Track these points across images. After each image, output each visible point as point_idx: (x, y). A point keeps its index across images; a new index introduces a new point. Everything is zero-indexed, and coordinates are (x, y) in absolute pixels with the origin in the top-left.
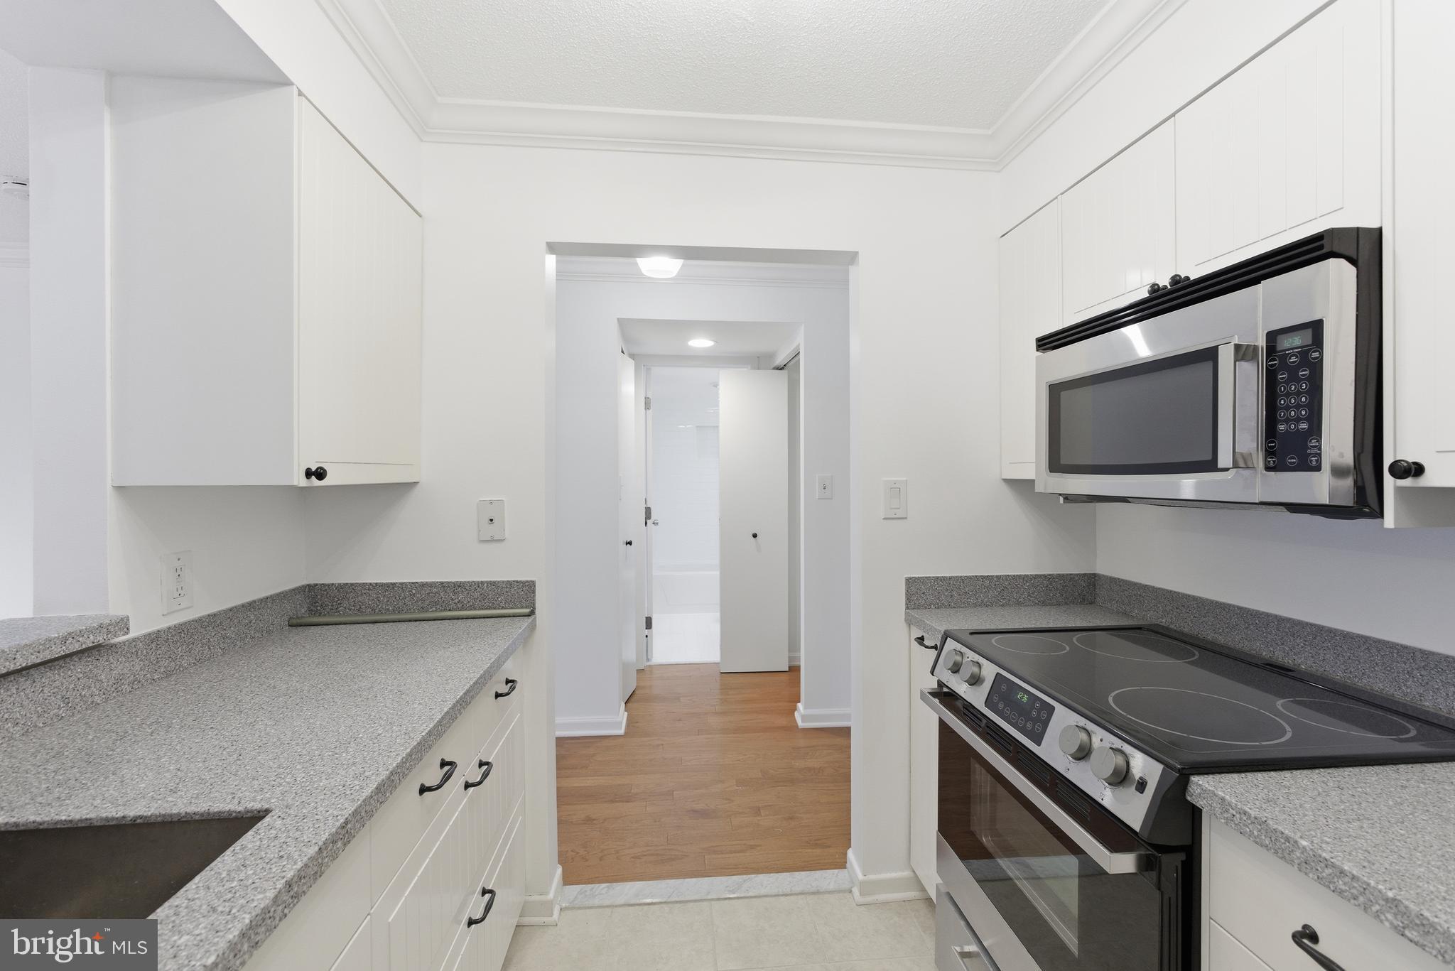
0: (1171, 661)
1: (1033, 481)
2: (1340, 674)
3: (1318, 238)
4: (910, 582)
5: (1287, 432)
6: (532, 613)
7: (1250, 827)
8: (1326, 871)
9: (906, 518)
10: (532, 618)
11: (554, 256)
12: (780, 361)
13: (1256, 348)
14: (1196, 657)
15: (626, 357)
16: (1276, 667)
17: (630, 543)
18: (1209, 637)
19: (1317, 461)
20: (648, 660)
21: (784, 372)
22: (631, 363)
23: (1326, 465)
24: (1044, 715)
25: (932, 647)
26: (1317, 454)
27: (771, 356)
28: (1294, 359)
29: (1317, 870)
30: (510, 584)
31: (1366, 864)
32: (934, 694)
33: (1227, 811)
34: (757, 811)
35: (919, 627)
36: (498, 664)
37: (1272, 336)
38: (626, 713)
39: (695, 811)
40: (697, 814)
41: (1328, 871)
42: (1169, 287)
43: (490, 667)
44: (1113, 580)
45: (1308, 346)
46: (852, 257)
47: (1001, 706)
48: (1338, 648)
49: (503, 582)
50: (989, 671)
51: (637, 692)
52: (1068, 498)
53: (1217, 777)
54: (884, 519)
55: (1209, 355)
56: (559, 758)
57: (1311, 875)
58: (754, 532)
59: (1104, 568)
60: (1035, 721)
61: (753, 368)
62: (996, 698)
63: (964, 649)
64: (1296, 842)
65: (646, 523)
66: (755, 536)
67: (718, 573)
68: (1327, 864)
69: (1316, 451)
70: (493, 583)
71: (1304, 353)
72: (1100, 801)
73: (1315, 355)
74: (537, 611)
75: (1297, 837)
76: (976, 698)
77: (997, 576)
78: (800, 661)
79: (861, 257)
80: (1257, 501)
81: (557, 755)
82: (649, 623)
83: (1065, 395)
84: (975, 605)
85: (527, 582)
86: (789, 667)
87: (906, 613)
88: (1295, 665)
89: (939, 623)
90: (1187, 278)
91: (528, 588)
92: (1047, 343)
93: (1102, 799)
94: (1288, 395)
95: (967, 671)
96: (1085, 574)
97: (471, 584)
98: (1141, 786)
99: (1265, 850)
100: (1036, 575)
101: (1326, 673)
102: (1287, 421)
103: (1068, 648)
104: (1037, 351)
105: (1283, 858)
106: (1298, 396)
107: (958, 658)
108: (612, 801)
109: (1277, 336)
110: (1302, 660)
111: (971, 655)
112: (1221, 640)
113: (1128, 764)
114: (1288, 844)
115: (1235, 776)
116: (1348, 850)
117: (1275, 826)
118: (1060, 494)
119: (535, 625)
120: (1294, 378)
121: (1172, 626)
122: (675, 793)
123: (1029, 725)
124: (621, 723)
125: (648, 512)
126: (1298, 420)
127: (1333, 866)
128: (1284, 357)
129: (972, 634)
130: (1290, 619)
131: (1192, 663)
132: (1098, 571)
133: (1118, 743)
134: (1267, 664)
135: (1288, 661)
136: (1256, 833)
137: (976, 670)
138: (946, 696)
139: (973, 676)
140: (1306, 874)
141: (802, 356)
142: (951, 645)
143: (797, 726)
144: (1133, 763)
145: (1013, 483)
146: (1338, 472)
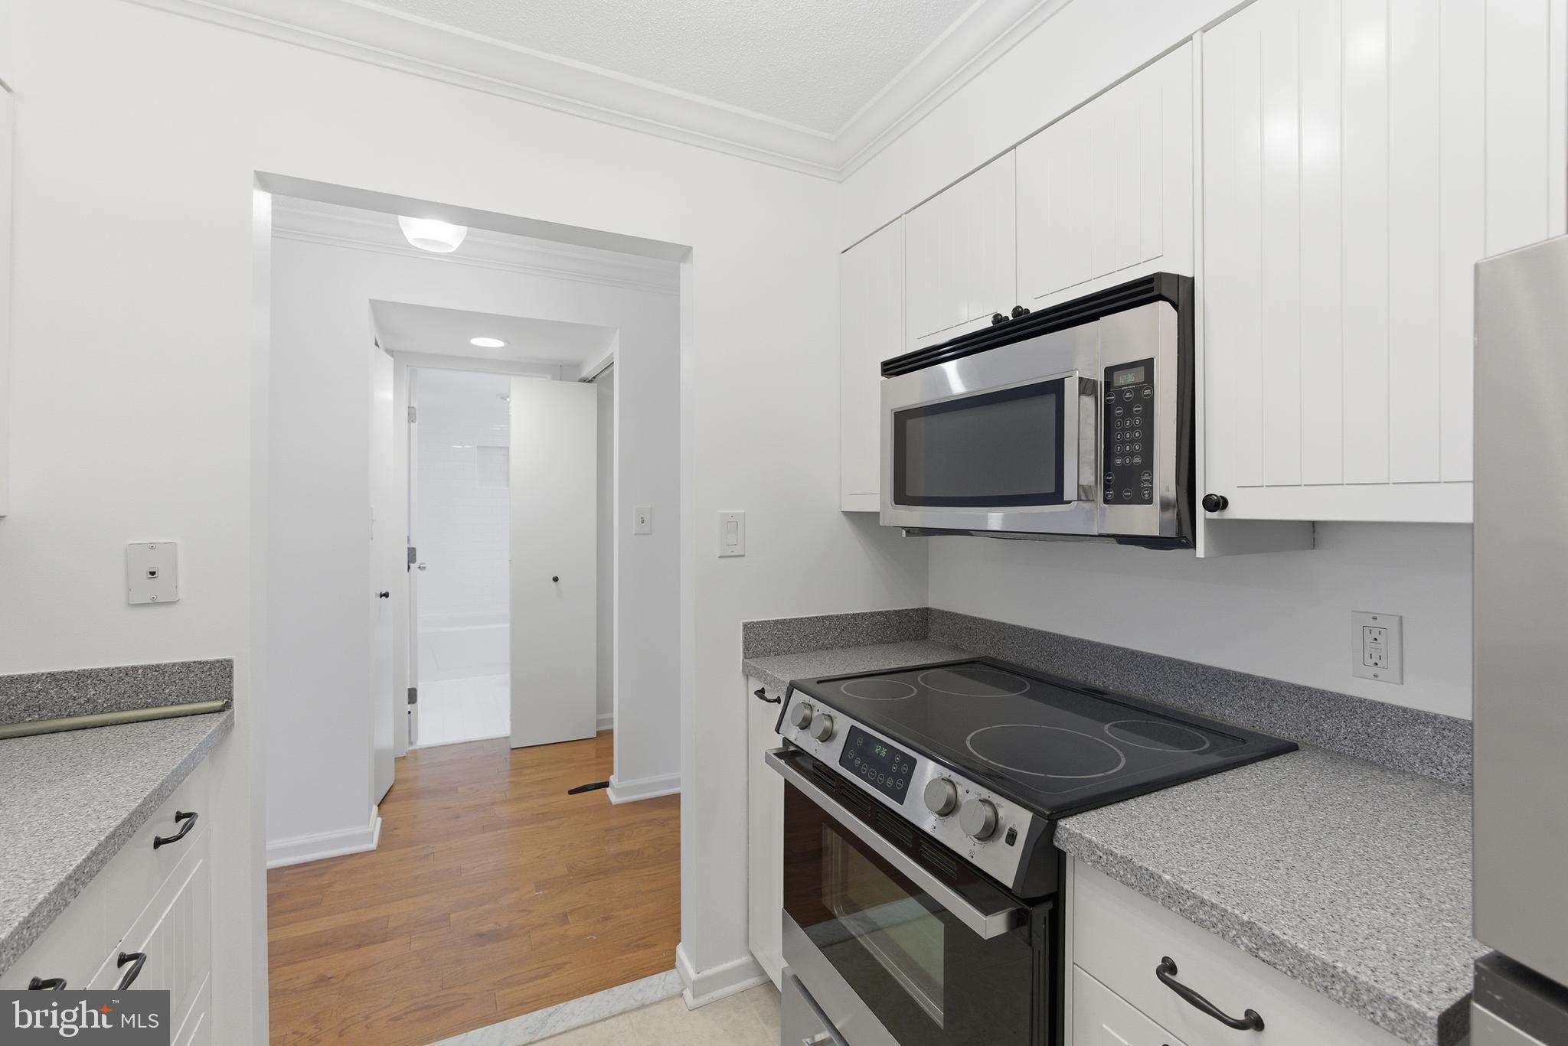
0: (1010, 695)
1: (878, 513)
2: (1141, 692)
3: (1149, 280)
4: (748, 627)
5: (1123, 465)
6: (228, 706)
7: (1117, 867)
8: (1188, 903)
9: (743, 556)
10: (225, 715)
11: (269, 195)
12: (588, 371)
13: (1095, 382)
14: (1028, 688)
15: (381, 352)
16: (1089, 690)
17: (386, 595)
18: (1033, 666)
19: (1149, 494)
20: (411, 743)
21: (593, 386)
22: (389, 361)
23: (1157, 499)
24: (905, 769)
25: (774, 701)
26: (1149, 487)
27: (577, 366)
28: (1128, 395)
29: (1180, 903)
30: (187, 666)
31: (1219, 889)
32: (780, 755)
33: (1094, 853)
34: (563, 918)
35: (759, 679)
36: (161, 794)
37: (1110, 371)
38: (380, 819)
39: (480, 935)
40: (483, 937)
41: (1190, 902)
42: (1011, 318)
43: (143, 804)
44: (944, 614)
45: (1141, 383)
46: (687, 251)
47: (858, 762)
48: (1139, 668)
49: (174, 665)
50: (843, 724)
51: (396, 788)
52: (910, 531)
53: (1080, 817)
54: (720, 557)
55: (1056, 388)
56: (272, 899)
57: (1174, 909)
58: (554, 576)
59: (935, 603)
60: (896, 776)
61: (553, 379)
62: (851, 754)
63: (813, 702)
64: (1160, 877)
65: (409, 568)
66: (556, 579)
67: (507, 625)
68: (1190, 896)
69: (1147, 484)
70: (157, 668)
71: (1138, 389)
72: (970, 859)
73: (1147, 392)
74: (236, 704)
75: (1160, 872)
76: (830, 755)
77: (837, 616)
78: (612, 723)
79: (695, 252)
80: (1096, 534)
81: (269, 895)
82: (412, 696)
83: (910, 423)
84: (816, 649)
85: (218, 661)
86: (597, 732)
87: (744, 664)
88: (1104, 687)
89: (783, 672)
90: (1027, 311)
91: (223, 670)
92: (894, 368)
93: (972, 857)
94: (1124, 430)
95: (817, 727)
96: (918, 609)
97: (111, 672)
98: (1011, 838)
99: (1132, 890)
100: (874, 613)
101: (1130, 693)
102: (1123, 455)
103: (916, 691)
104: (882, 375)
105: (1148, 895)
106: (1132, 431)
107: (807, 712)
108: (359, 946)
109: (1113, 372)
110: (1110, 683)
111: (821, 708)
112: (1043, 668)
113: (996, 814)
114: (1152, 880)
115: (1093, 813)
116: (1201, 877)
117: (1140, 864)
118: (903, 528)
119: (233, 724)
120: (1128, 413)
121: (1000, 657)
122: (451, 916)
123: (890, 782)
124: (372, 834)
125: (412, 555)
126: (1132, 454)
127: (1195, 897)
128: (1120, 393)
129: (819, 682)
130: (1101, 644)
131: (1025, 695)
132: (930, 606)
133: (985, 793)
134: (1085, 689)
135: (1099, 684)
136: (1122, 873)
137: (828, 724)
138: (791, 755)
139: (825, 732)
140: (1169, 908)
141: (616, 368)
142: (798, 697)
143: (610, 803)
144: (1001, 813)
145: (854, 517)
146: (1165, 505)
